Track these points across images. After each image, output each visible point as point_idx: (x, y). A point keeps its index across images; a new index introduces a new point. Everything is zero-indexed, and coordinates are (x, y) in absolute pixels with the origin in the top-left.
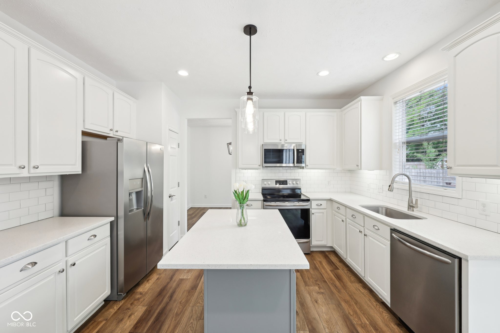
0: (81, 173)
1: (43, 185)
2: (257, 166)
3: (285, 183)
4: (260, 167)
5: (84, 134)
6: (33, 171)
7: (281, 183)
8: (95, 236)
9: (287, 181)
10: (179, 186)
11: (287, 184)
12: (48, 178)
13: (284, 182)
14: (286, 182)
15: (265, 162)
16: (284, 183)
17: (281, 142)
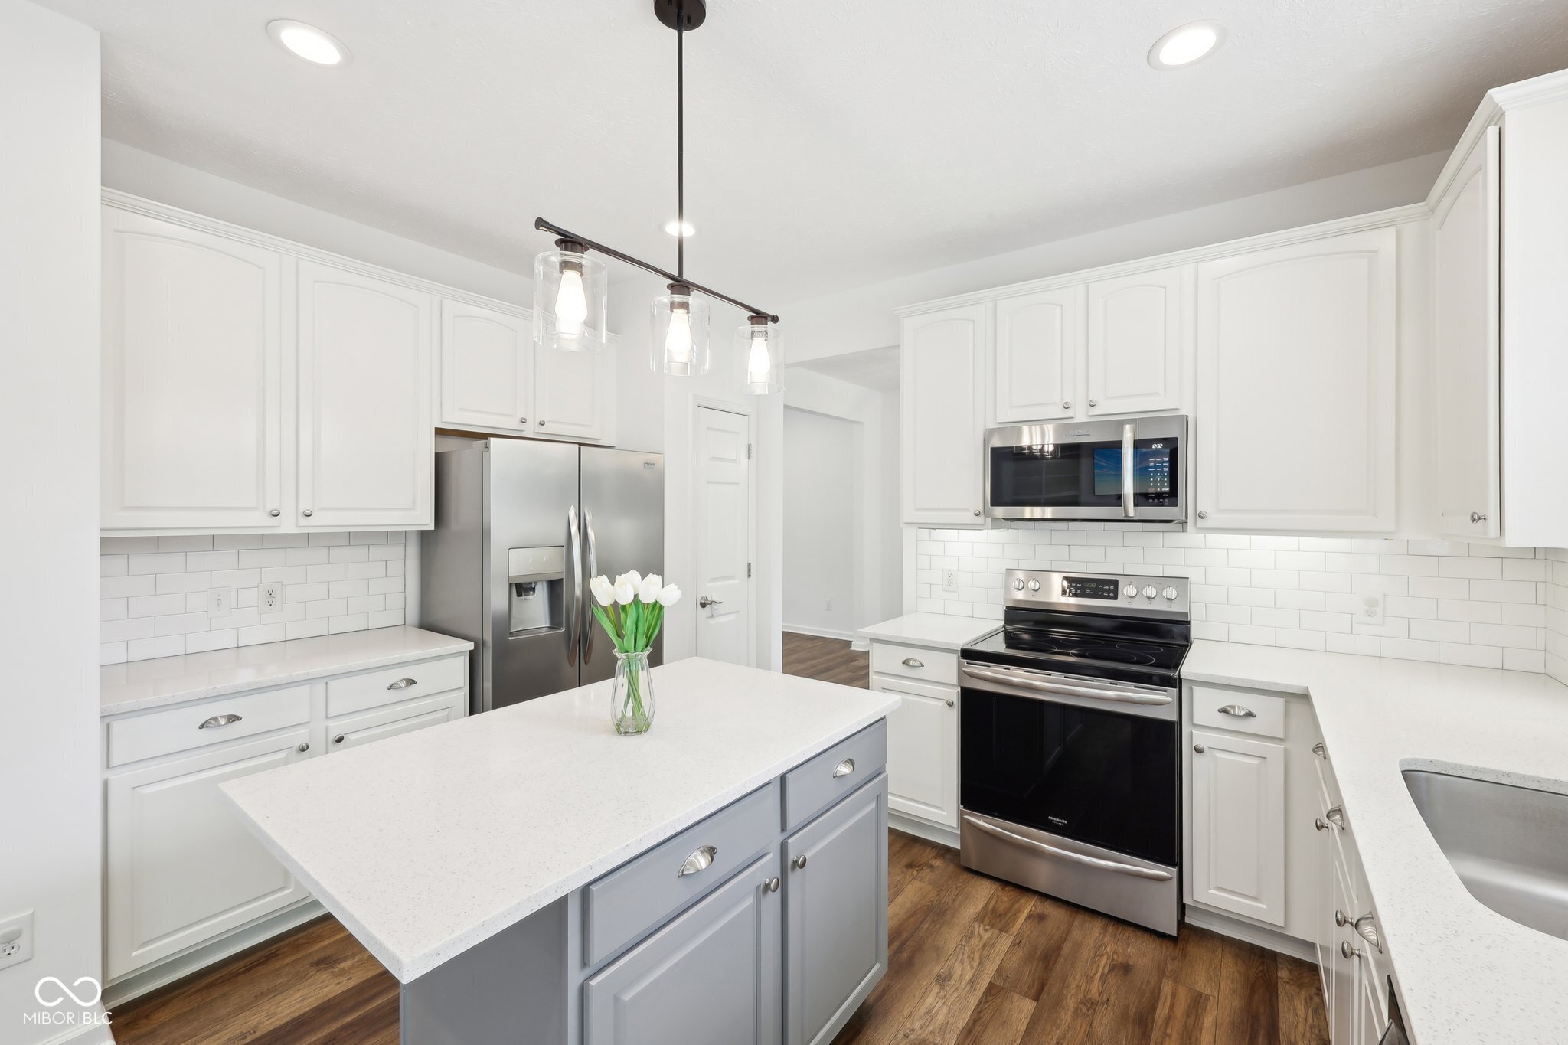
0: (432, 527)
1: (379, 552)
2: (968, 517)
3: (1109, 591)
4: (980, 520)
5: (440, 432)
6: (304, 521)
7: (1088, 591)
8: (412, 682)
9: (1115, 583)
10: (749, 576)
11: (1115, 597)
12: (388, 537)
13: (1106, 587)
14: (1112, 587)
15: (997, 500)
16: (1104, 590)
17: (1069, 413)
